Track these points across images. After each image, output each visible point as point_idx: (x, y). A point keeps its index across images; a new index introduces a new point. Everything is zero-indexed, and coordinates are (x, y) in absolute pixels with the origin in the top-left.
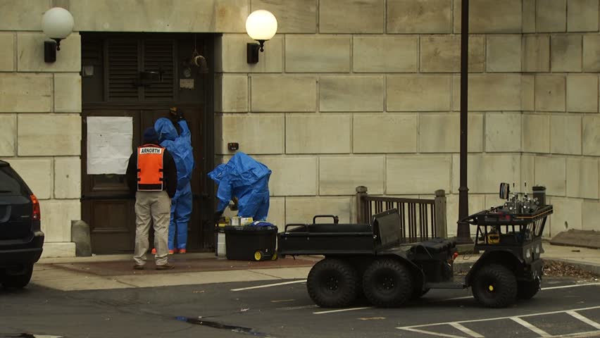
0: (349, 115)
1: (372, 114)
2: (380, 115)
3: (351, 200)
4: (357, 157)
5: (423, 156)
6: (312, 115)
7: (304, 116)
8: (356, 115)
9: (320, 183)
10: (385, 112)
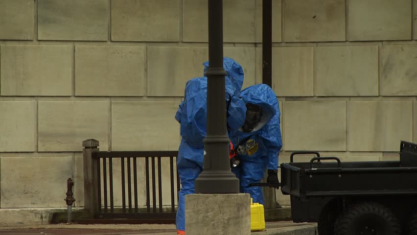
0: (70, 45)
1: (95, 45)
2: (104, 46)
3: (74, 159)
4: (79, 101)
5: (152, 101)
6: (29, 45)
7: (21, 45)
8: (78, 45)
9: (39, 135)
10: (109, 43)
